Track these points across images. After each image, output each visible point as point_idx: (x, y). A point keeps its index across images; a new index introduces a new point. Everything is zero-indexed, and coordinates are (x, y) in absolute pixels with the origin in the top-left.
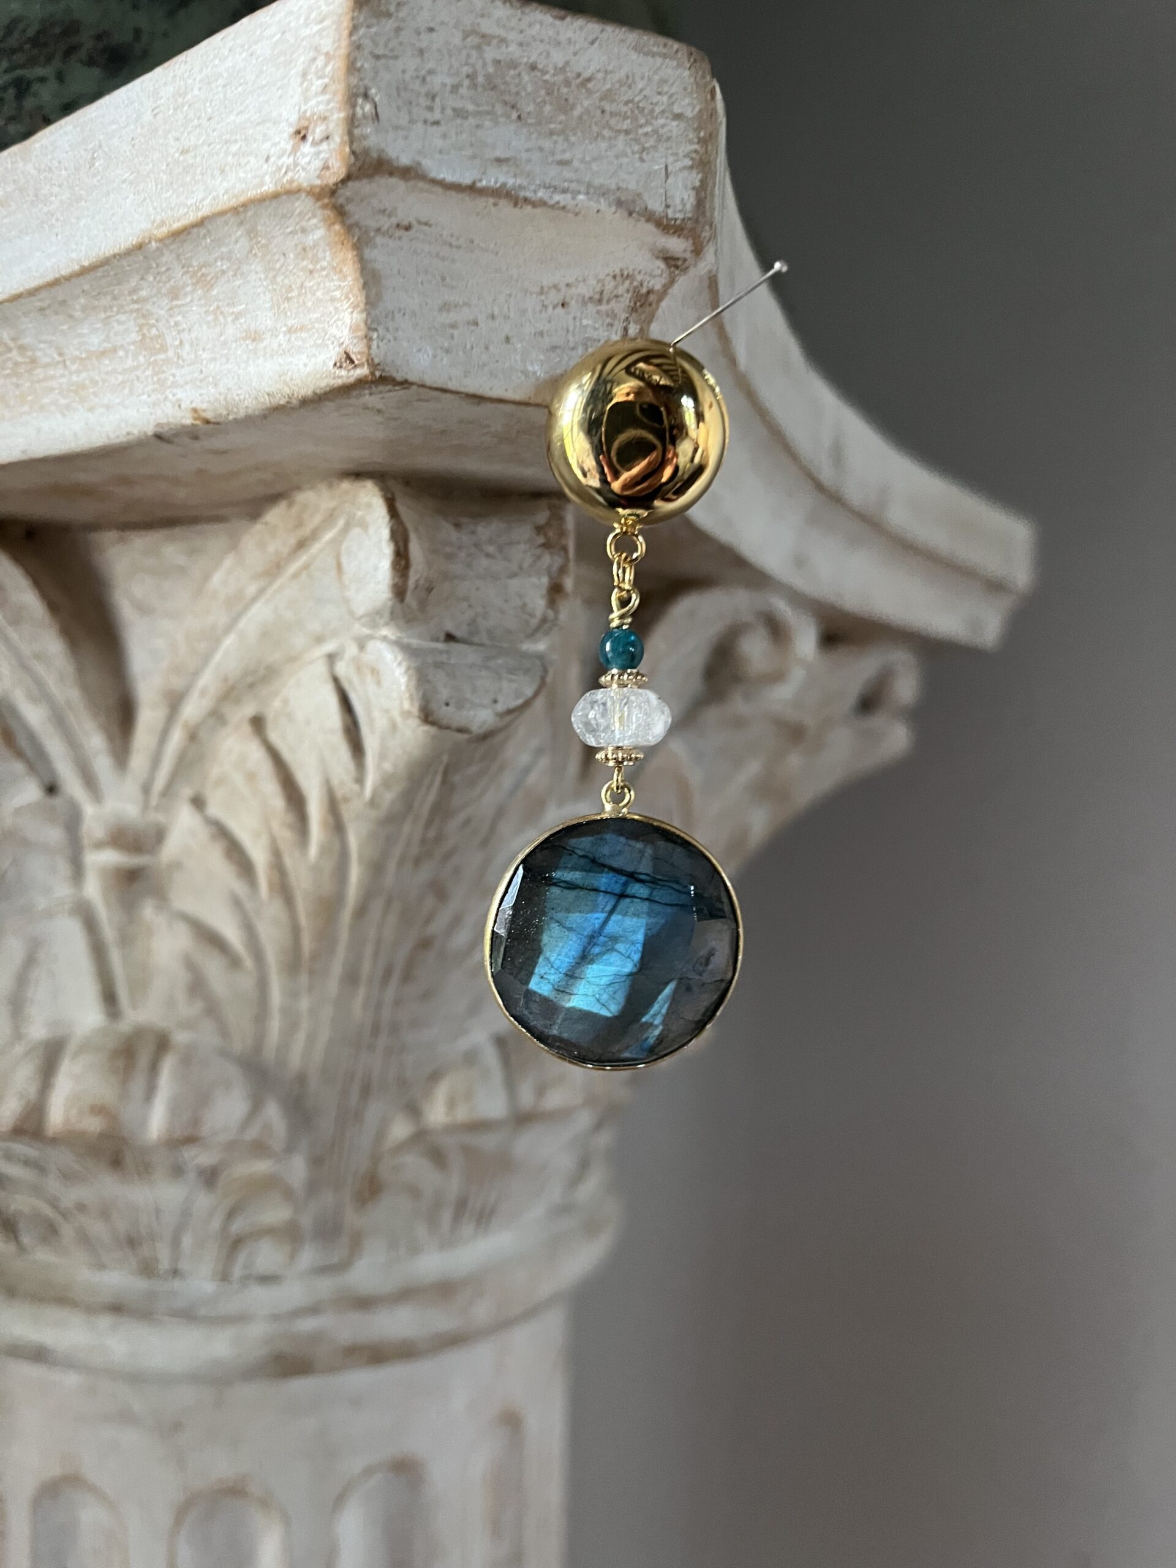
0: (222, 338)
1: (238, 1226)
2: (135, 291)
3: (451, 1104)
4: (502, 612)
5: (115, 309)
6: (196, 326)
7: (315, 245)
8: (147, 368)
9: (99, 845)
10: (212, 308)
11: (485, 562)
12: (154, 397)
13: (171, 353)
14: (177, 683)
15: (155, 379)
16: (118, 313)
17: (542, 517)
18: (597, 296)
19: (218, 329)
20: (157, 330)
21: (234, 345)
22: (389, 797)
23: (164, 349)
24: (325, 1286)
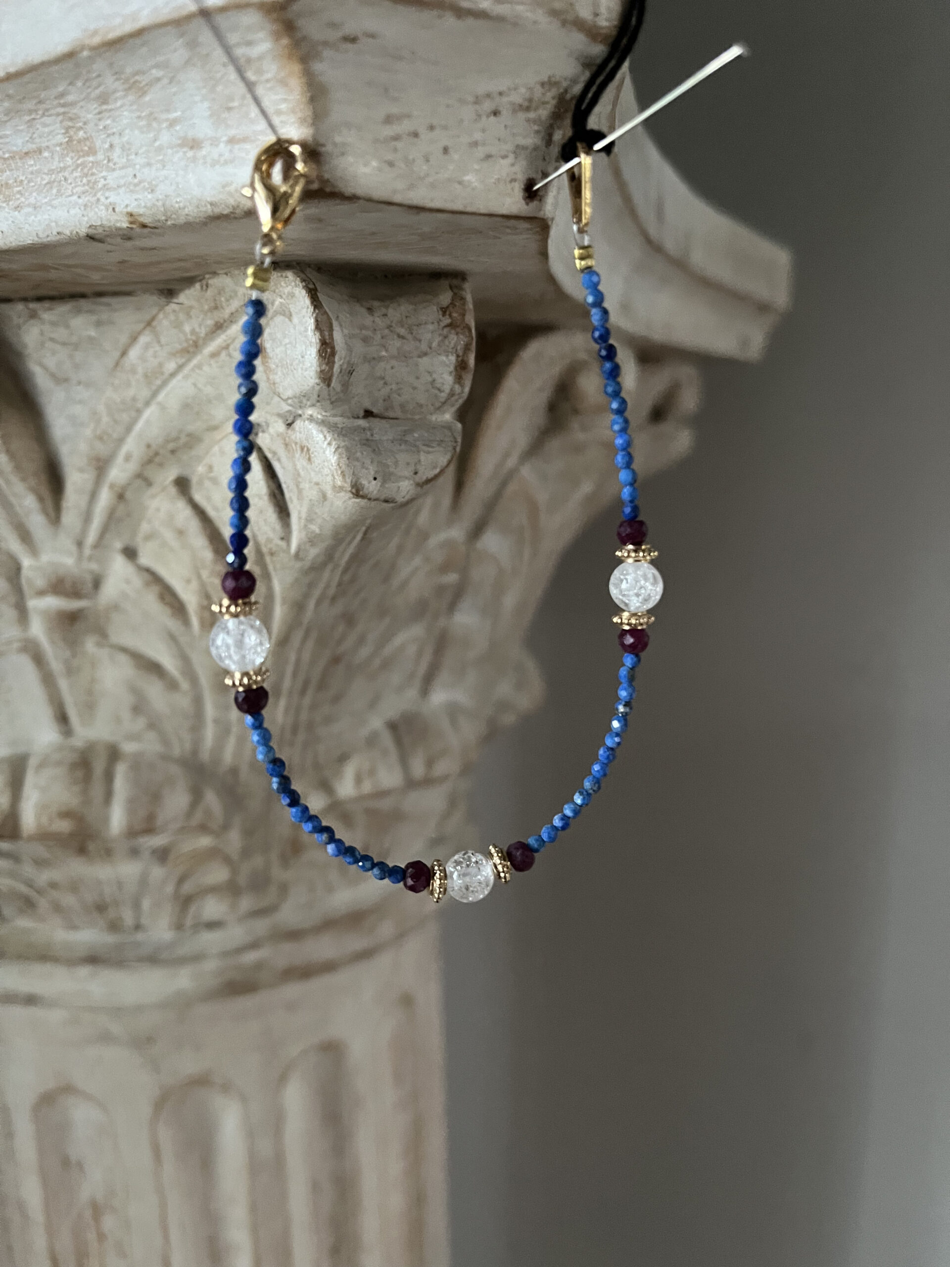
0: (157, 144)
1: (188, 888)
2: (62, 95)
3: (359, 780)
4: (414, 388)
5: (40, 112)
6: (127, 131)
7: (260, 58)
8: (75, 169)
9: (41, 593)
10: (144, 114)
11: (398, 343)
12: (84, 199)
13: (100, 156)
14: (102, 449)
15: (85, 180)
16: (43, 115)
17: (445, 298)
18: (526, 104)
19: (152, 135)
20: (85, 132)
21: (170, 151)
22: (313, 552)
23: (92, 151)
24: (261, 926)
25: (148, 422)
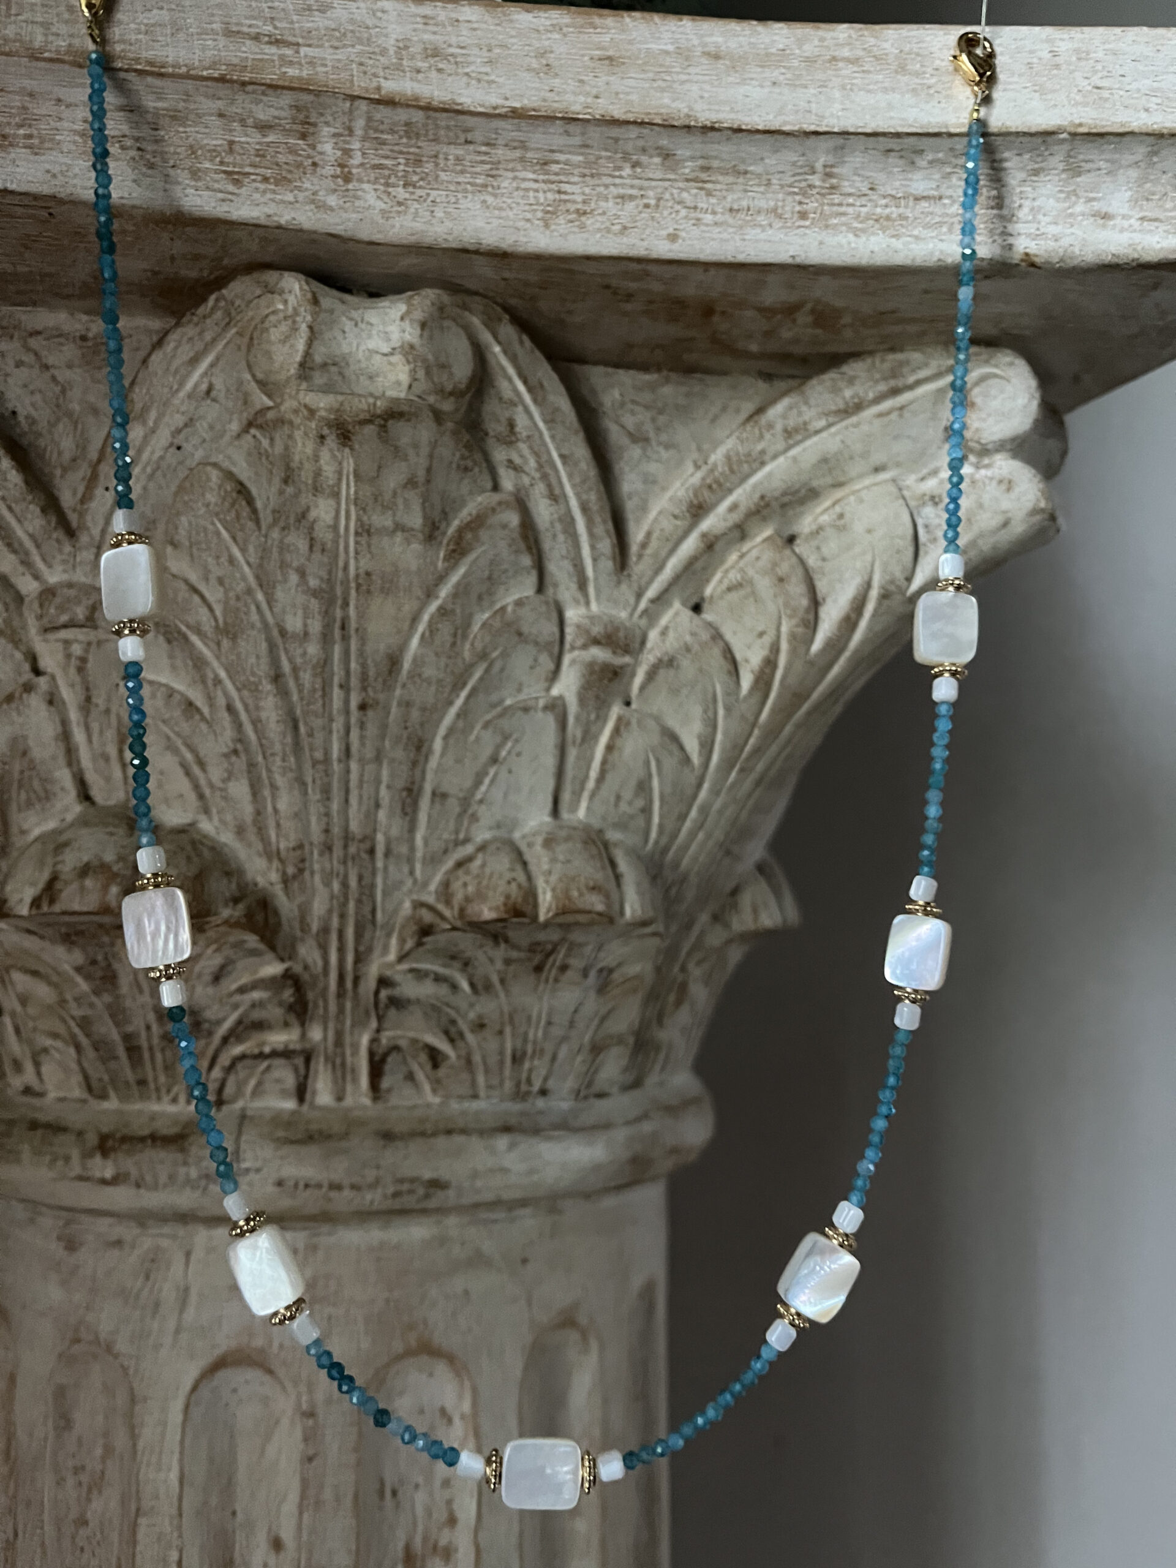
0: (1070, 211)
1: (603, 1032)
10: (1067, 190)
13: (1005, 212)
14: (705, 496)
20: (998, 192)
23: (999, 207)
25: (770, 475)
